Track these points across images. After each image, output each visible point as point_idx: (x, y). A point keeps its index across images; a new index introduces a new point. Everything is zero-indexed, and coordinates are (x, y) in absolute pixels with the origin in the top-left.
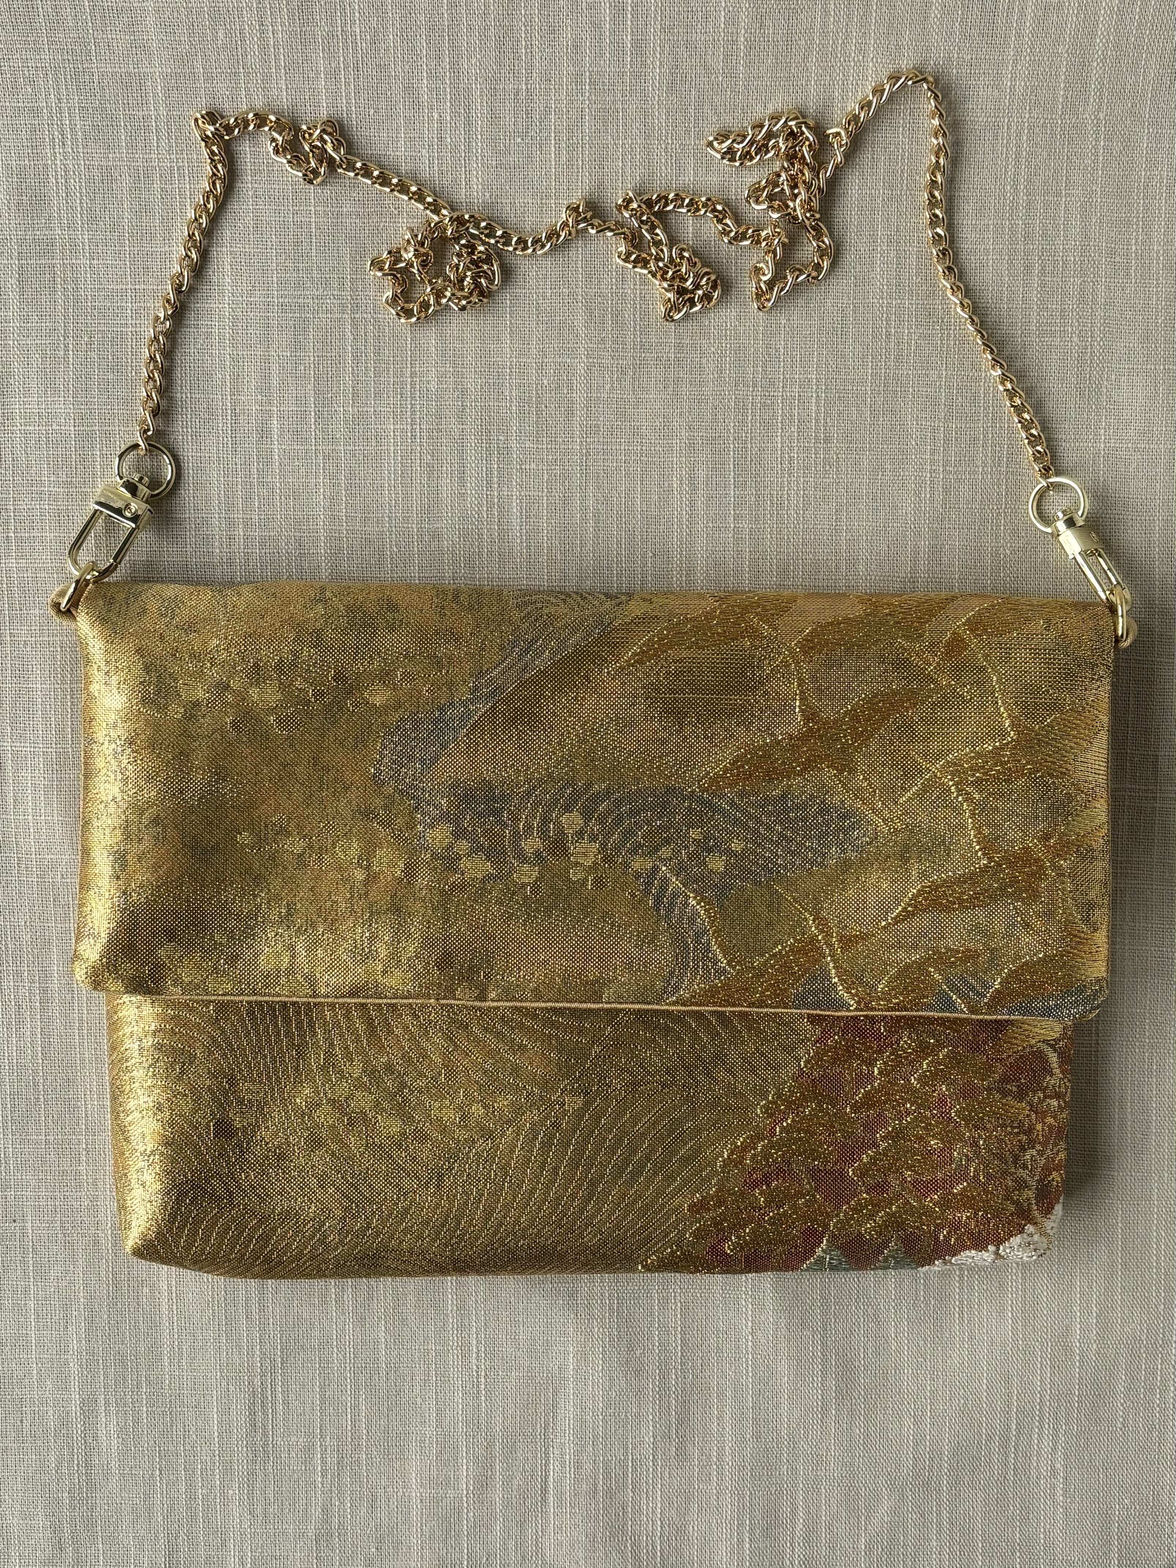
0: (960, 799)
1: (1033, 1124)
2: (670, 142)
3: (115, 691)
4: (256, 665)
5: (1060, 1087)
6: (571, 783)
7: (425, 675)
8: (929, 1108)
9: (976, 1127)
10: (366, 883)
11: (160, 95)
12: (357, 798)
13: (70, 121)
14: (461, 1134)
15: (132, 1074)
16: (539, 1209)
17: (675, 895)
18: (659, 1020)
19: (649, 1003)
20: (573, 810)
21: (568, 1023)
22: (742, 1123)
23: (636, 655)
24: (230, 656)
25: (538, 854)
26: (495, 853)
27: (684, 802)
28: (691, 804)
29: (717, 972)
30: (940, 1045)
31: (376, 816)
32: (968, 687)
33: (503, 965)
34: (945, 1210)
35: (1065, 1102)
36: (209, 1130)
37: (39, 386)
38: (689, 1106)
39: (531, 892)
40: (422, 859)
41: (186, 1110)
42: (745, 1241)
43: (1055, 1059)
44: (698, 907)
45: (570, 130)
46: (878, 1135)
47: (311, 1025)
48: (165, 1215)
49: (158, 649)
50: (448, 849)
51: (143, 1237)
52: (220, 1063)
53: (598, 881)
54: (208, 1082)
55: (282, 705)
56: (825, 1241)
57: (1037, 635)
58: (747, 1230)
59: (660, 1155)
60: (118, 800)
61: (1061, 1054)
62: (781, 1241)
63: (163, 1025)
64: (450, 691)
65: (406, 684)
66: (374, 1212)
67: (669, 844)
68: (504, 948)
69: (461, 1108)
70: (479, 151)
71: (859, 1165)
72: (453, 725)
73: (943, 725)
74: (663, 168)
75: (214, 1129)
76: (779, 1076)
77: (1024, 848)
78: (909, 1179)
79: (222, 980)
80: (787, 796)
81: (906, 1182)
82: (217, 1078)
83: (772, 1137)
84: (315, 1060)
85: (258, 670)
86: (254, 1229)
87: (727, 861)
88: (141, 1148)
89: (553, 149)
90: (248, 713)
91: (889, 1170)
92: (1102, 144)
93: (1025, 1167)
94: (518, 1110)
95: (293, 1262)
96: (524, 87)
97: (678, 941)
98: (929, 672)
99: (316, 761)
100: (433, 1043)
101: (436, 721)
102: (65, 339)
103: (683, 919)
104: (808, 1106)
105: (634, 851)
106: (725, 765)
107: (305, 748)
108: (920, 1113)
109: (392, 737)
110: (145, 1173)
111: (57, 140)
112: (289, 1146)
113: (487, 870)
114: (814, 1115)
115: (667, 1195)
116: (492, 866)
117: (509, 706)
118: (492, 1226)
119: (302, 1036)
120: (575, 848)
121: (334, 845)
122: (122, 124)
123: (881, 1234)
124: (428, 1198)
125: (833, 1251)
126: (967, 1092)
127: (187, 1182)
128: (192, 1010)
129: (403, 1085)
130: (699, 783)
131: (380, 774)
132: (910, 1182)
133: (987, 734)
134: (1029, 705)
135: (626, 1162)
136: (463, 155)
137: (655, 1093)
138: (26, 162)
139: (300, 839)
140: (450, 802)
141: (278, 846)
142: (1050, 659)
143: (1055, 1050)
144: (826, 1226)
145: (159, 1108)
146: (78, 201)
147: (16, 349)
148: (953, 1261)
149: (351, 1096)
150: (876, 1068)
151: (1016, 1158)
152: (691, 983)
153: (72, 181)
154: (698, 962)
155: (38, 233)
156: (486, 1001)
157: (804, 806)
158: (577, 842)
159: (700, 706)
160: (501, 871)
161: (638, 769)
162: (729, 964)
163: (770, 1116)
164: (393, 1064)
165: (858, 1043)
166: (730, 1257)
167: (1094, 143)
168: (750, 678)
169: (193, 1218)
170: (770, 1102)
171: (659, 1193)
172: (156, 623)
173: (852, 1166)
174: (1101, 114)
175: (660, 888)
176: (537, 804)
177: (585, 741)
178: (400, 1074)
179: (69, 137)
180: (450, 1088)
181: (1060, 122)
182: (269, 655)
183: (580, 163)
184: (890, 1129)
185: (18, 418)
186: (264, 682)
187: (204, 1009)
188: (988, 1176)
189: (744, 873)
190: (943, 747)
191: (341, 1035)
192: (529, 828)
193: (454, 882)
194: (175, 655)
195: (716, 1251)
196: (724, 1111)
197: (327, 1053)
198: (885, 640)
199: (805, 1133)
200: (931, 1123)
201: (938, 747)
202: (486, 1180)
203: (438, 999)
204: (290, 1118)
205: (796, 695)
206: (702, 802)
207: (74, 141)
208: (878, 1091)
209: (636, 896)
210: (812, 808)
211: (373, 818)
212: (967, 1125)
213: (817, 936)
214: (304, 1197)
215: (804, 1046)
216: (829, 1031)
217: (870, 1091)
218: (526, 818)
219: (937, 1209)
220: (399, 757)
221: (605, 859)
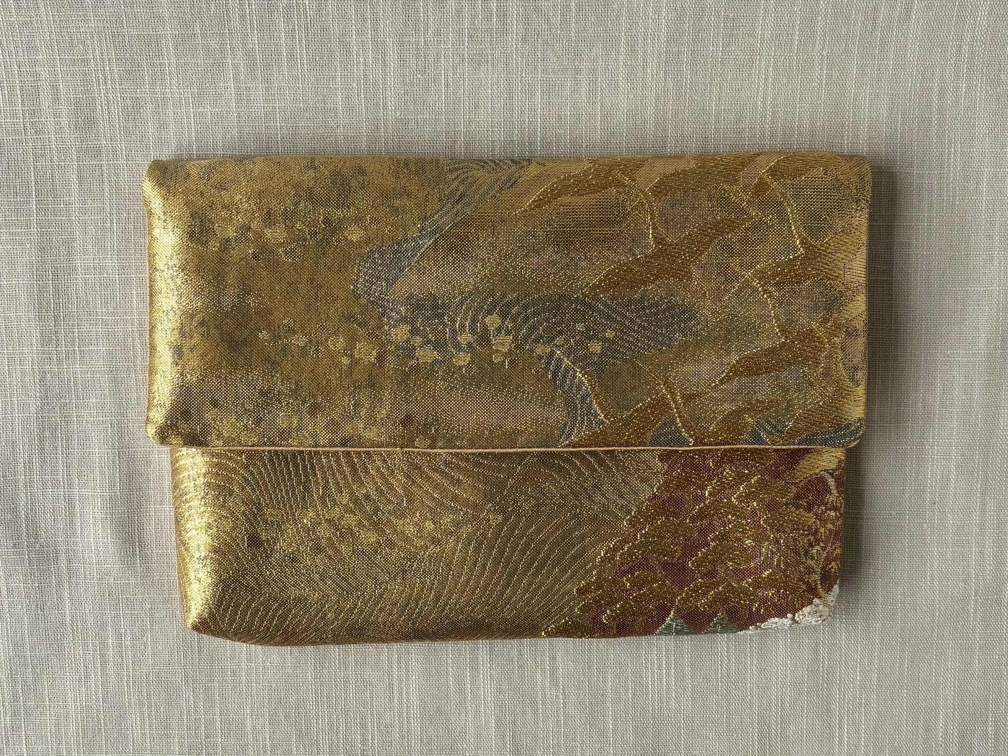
0: (765, 296)
1: (818, 528)
2: (524, 76)
3: (171, 233)
4: (269, 213)
5: (836, 503)
6: (492, 294)
7: (386, 220)
8: (745, 518)
9: (778, 531)
10: (350, 366)
11: (171, 49)
12: (341, 307)
13: (110, 68)
14: (419, 543)
15: (190, 504)
16: (473, 593)
17: (567, 371)
18: (554, 461)
19: (549, 447)
20: (493, 313)
21: (490, 464)
22: (614, 531)
23: (535, 202)
24: (250, 206)
25: (469, 345)
26: (439, 345)
27: (572, 305)
28: (577, 306)
29: (597, 423)
30: (751, 475)
31: (355, 320)
32: (771, 216)
33: (448, 423)
34: (756, 589)
35: (840, 514)
36: (244, 542)
37: (94, 247)
38: (576, 521)
39: (466, 372)
40: (389, 349)
41: (228, 529)
42: (616, 614)
43: (833, 483)
44: (583, 378)
45: (454, 68)
46: (709, 538)
47: (313, 467)
48: (214, 601)
49: (200, 202)
50: (407, 342)
51: (200, 616)
52: (250, 495)
53: (512, 362)
54: (242, 509)
55: (287, 241)
56: (672, 613)
57: (818, 178)
58: (618, 606)
59: (557, 555)
60: (175, 310)
61: (837, 480)
62: (642, 613)
63: (210, 469)
64: (405, 231)
65: (374, 226)
66: (359, 597)
67: (562, 335)
68: (448, 411)
69: (418, 524)
70: (392, 83)
71: (696, 559)
72: (407, 255)
73: (753, 244)
74: (520, 94)
75: (247, 541)
76: (639, 499)
77: (810, 330)
78: (731, 568)
79: (250, 436)
80: (644, 298)
81: (728, 570)
82: (249, 505)
83: (635, 541)
84: (317, 492)
85: (270, 216)
86: (277, 610)
87: (603, 345)
88: (197, 555)
89: (443, 81)
90: (264, 247)
91: (717, 562)
92: (825, 72)
93: (812, 558)
94: (457, 524)
95: (303, 633)
96: (423, 40)
97: (570, 403)
98: (743, 207)
99: (312, 280)
100: (397, 479)
101: (396, 252)
102: (111, 216)
103: (573, 387)
104: (660, 519)
105: (537, 341)
106: (600, 278)
107: (305, 272)
108: (738, 521)
109: (365, 264)
110: (200, 573)
111: (101, 80)
112: (299, 552)
113: (435, 357)
114: (664, 524)
115: (562, 582)
116: (438, 354)
117: (447, 240)
118: (440, 606)
119: (307, 476)
120: (495, 340)
121: (327, 340)
122: (146, 69)
123: (711, 607)
124: (396, 587)
125: (678, 619)
126: (772, 506)
127: (229, 578)
128: (230, 458)
129: (377, 509)
130: (582, 291)
131: (357, 290)
132: (731, 570)
133: (784, 250)
134: (813, 229)
135: (533, 559)
136: (381, 86)
137: (552, 512)
138: (81, 96)
139: (303, 336)
140: (407, 310)
141: (288, 341)
142: (828, 196)
143: (833, 477)
144: (673, 602)
145: (209, 526)
146: (117, 121)
147: (77, 223)
148: (762, 626)
149: (341, 517)
150: (707, 492)
151: (807, 553)
152: (579, 432)
153: (112, 107)
154: (584, 417)
155: (90, 143)
156: (435, 448)
157: (657, 305)
158: (496, 335)
159: (582, 236)
160: (444, 358)
161: (539, 282)
162: (605, 416)
163: (633, 526)
164: (370, 495)
165: (694, 474)
166: (606, 625)
167: (819, 72)
168: (617, 215)
169: (234, 603)
170: (634, 517)
171: (557, 580)
172: (197, 184)
173: (691, 560)
174: (824, 52)
175: (556, 366)
176: (468, 309)
177: (500, 264)
178: (375, 502)
179: (109, 78)
180: (410, 510)
181: (795, 58)
182: (278, 207)
183: (462, 91)
184: (717, 533)
185: (80, 269)
186: (274, 225)
187: (239, 458)
188: (787, 564)
189: (615, 353)
190: (753, 260)
191: (334, 475)
192: (463, 326)
193: (412, 366)
194: (212, 206)
195: (595, 620)
196: (601, 523)
197: (324, 487)
198: (712, 184)
199: (658, 537)
200: (746, 529)
201: (750, 260)
202: (436, 574)
203: (402, 448)
204: (300, 533)
205: (650, 225)
206: (585, 304)
207: (113, 80)
208: (708, 508)
209: (539, 372)
210: (662, 306)
211: (354, 321)
212: (771, 529)
213: (667, 395)
214: (310, 587)
215: (656, 477)
216: (674, 466)
217: (703, 507)
218: (461, 320)
219: (751, 589)
220: (370, 278)
221: (516, 347)
